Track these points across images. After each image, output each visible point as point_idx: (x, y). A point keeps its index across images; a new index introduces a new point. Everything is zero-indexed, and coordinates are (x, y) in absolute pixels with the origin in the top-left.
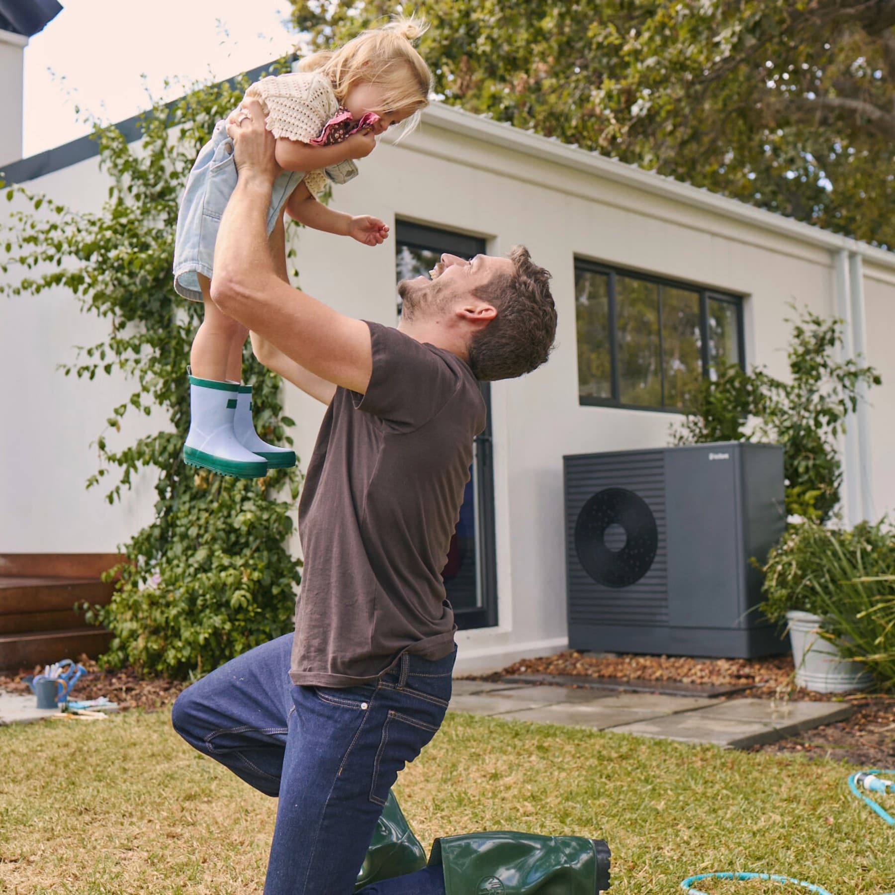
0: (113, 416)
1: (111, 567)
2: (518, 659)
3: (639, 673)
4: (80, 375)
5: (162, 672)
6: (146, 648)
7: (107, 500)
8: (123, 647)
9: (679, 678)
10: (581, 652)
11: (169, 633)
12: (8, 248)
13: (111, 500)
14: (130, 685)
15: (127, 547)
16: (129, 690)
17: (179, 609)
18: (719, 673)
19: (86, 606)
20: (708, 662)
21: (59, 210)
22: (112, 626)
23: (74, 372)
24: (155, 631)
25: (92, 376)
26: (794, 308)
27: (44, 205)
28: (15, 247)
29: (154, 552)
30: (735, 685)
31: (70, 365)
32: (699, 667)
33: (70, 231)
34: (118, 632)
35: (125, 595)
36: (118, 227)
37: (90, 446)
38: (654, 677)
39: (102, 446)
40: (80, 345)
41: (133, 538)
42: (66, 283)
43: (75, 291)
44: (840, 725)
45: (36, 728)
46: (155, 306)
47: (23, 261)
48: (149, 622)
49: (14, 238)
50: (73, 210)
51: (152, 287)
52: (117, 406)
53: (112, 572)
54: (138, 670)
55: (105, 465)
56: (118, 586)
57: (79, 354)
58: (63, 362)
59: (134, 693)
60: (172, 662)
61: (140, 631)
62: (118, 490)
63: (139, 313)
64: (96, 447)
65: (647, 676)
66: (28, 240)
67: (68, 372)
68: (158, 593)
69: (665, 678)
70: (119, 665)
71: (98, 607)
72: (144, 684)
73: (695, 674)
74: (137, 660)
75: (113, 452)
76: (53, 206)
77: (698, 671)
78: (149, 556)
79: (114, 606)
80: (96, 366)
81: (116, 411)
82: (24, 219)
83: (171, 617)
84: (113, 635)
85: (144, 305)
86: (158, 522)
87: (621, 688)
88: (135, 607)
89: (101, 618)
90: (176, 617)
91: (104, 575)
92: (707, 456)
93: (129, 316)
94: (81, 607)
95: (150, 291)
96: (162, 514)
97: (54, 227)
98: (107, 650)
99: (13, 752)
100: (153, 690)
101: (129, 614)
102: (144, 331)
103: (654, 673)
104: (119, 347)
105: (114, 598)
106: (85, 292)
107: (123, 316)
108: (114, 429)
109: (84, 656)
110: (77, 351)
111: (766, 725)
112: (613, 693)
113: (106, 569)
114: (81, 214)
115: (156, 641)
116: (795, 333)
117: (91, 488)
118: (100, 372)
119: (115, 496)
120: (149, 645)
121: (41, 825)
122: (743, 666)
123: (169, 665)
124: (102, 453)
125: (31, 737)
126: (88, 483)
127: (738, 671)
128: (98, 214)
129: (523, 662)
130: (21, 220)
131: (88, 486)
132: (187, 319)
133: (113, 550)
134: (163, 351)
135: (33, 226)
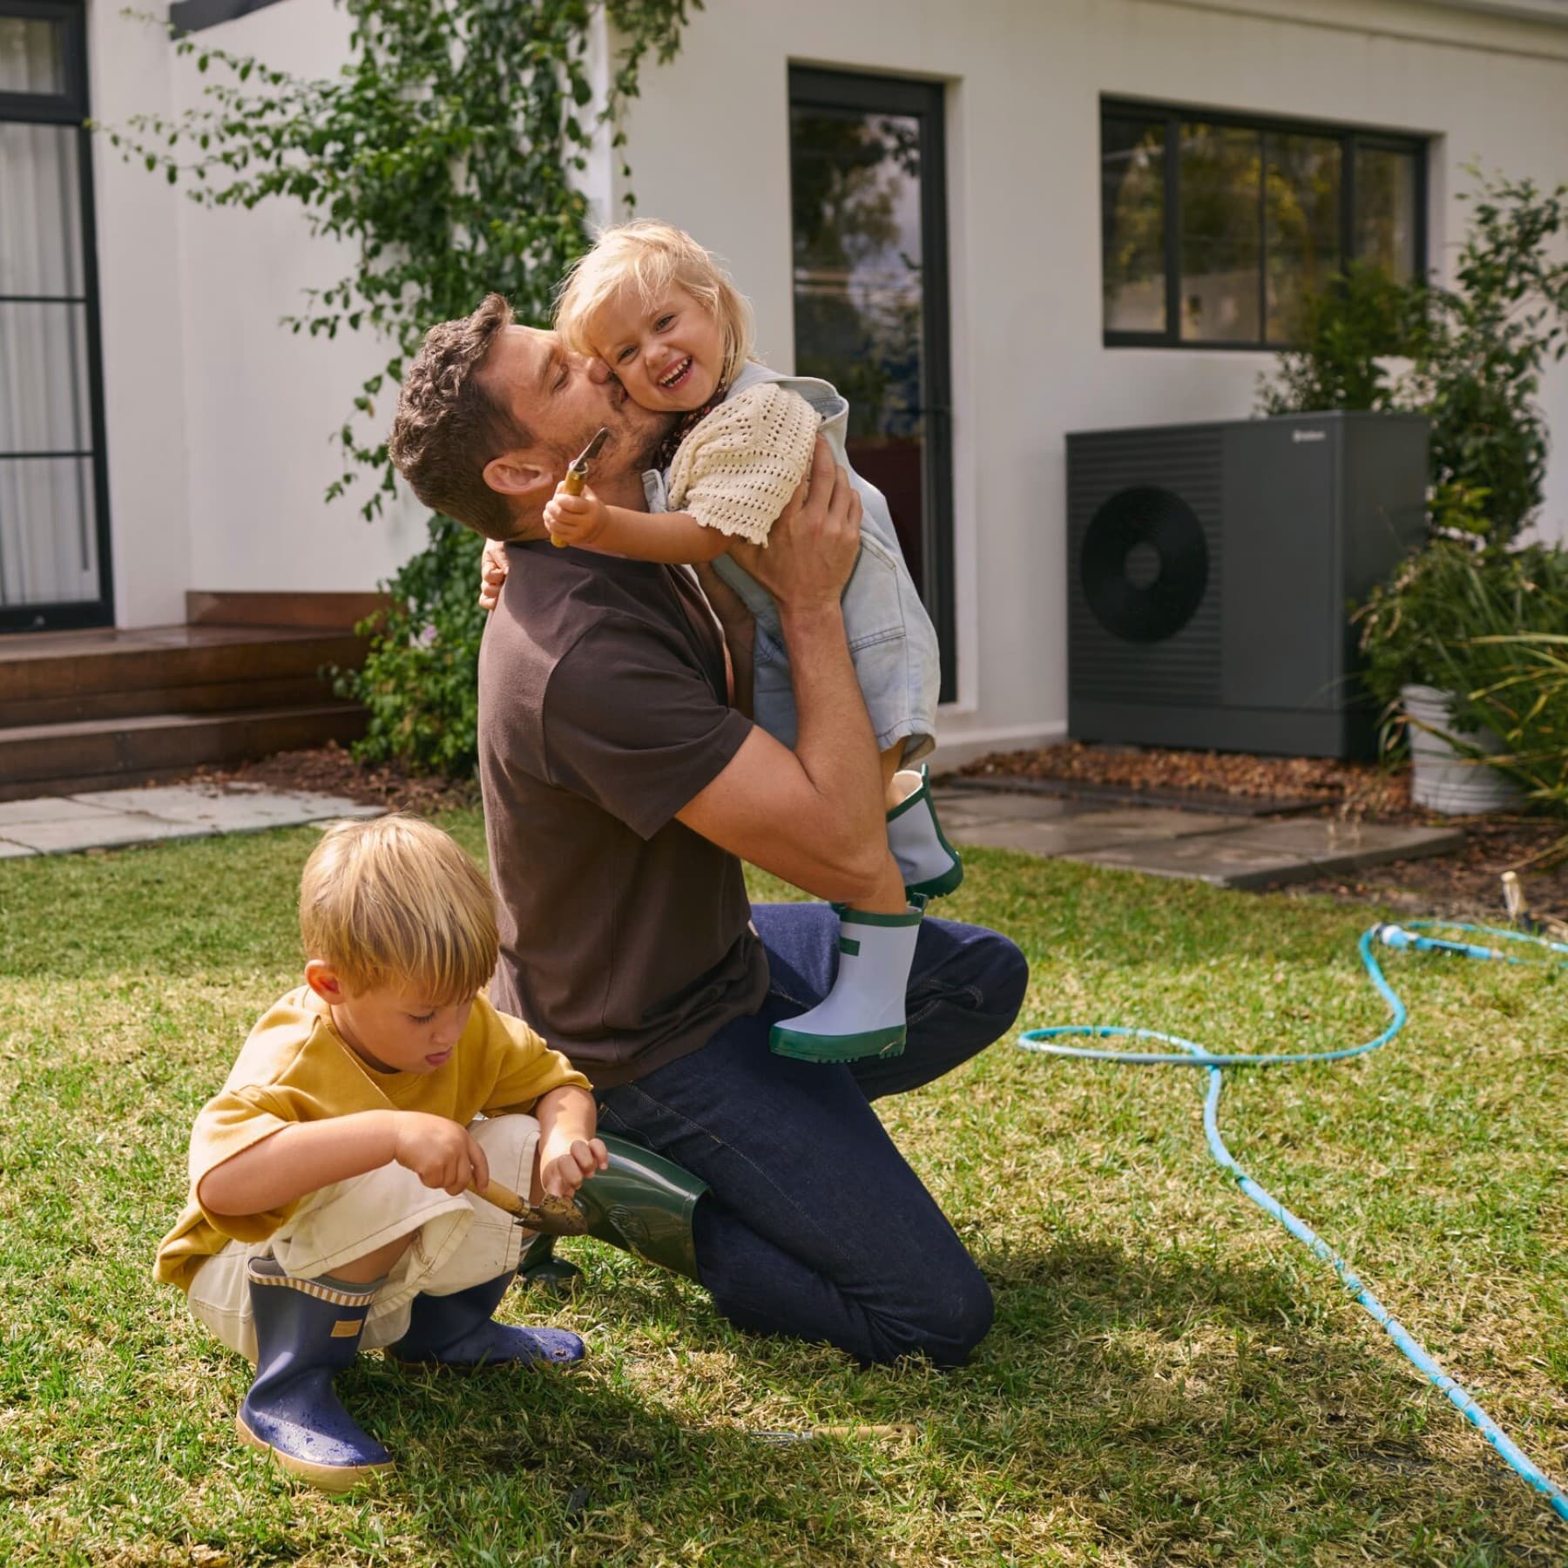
0: (361, 393)
1: (370, 613)
2: (984, 754)
3: (1164, 777)
4: (314, 331)
5: (438, 765)
6: (415, 733)
7: (364, 516)
8: (385, 731)
9: (1224, 786)
10: (1086, 743)
11: (447, 710)
12: (205, 142)
13: (368, 513)
14: (392, 784)
15: (391, 583)
16: (390, 791)
17: (458, 677)
18: (1289, 780)
19: (334, 670)
20: (1279, 762)
21: (276, 78)
22: (369, 700)
23: (305, 328)
24: (428, 708)
25: (332, 333)
26: (1477, 174)
27: (254, 74)
28: (214, 141)
29: (429, 592)
30: (1308, 799)
31: (299, 317)
32: (1260, 769)
33: (294, 110)
34: (377, 709)
35: (384, 658)
36: (362, 105)
37: (331, 439)
38: (1185, 784)
39: (347, 439)
40: (313, 287)
41: (400, 570)
42: (291, 191)
43: (306, 200)
44: (1434, 861)
45: (262, 839)
46: (422, 220)
47: (227, 158)
48: (418, 694)
49: (211, 126)
50: (296, 77)
51: (418, 192)
52: (369, 378)
53: (370, 621)
54: (407, 765)
55: (354, 467)
56: (374, 643)
57: (311, 302)
58: (289, 314)
59: (397, 795)
60: (450, 751)
61: (409, 708)
62: (377, 499)
63: (399, 231)
64: (339, 440)
65: (1176, 782)
66: (232, 130)
67: (297, 328)
68: (431, 653)
69: (1204, 785)
70: (381, 756)
71: (351, 672)
72: (411, 782)
73: (1251, 780)
74: (404, 747)
75: (366, 447)
76: (266, 75)
77: (1256, 776)
78: (422, 599)
79: (370, 674)
80: (337, 318)
81: (368, 387)
82: (226, 96)
83: (448, 689)
84: (369, 714)
85: (407, 219)
86: (434, 547)
87: (1126, 800)
88: (398, 674)
89: (356, 689)
90: (455, 689)
91: (358, 627)
92: (1290, 436)
93: (384, 237)
94: (327, 672)
95: (413, 197)
96: (439, 536)
97: (270, 106)
98: (363, 735)
99: (229, 868)
100: (423, 791)
101: (391, 684)
102: (406, 258)
103: (1188, 777)
104: (370, 285)
105: (369, 661)
106: (321, 200)
107: (376, 236)
108: (365, 414)
109: (332, 744)
110: (307, 296)
111: (1300, 856)
112: (1111, 806)
113: (361, 617)
114: (308, 82)
115: (428, 723)
116: (1479, 216)
117: (333, 501)
118: (343, 326)
119: (374, 509)
120: (419, 727)
121: (257, 949)
122: (1334, 769)
123: (446, 756)
124: (348, 449)
125: (254, 851)
126: (327, 494)
127: (1323, 776)
128: (335, 79)
129: (994, 758)
130: (221, 97)
131: (329, 499)
132: (468, 242)
133: (371, 588)
134: (437, 290)
135: (239, 106)
